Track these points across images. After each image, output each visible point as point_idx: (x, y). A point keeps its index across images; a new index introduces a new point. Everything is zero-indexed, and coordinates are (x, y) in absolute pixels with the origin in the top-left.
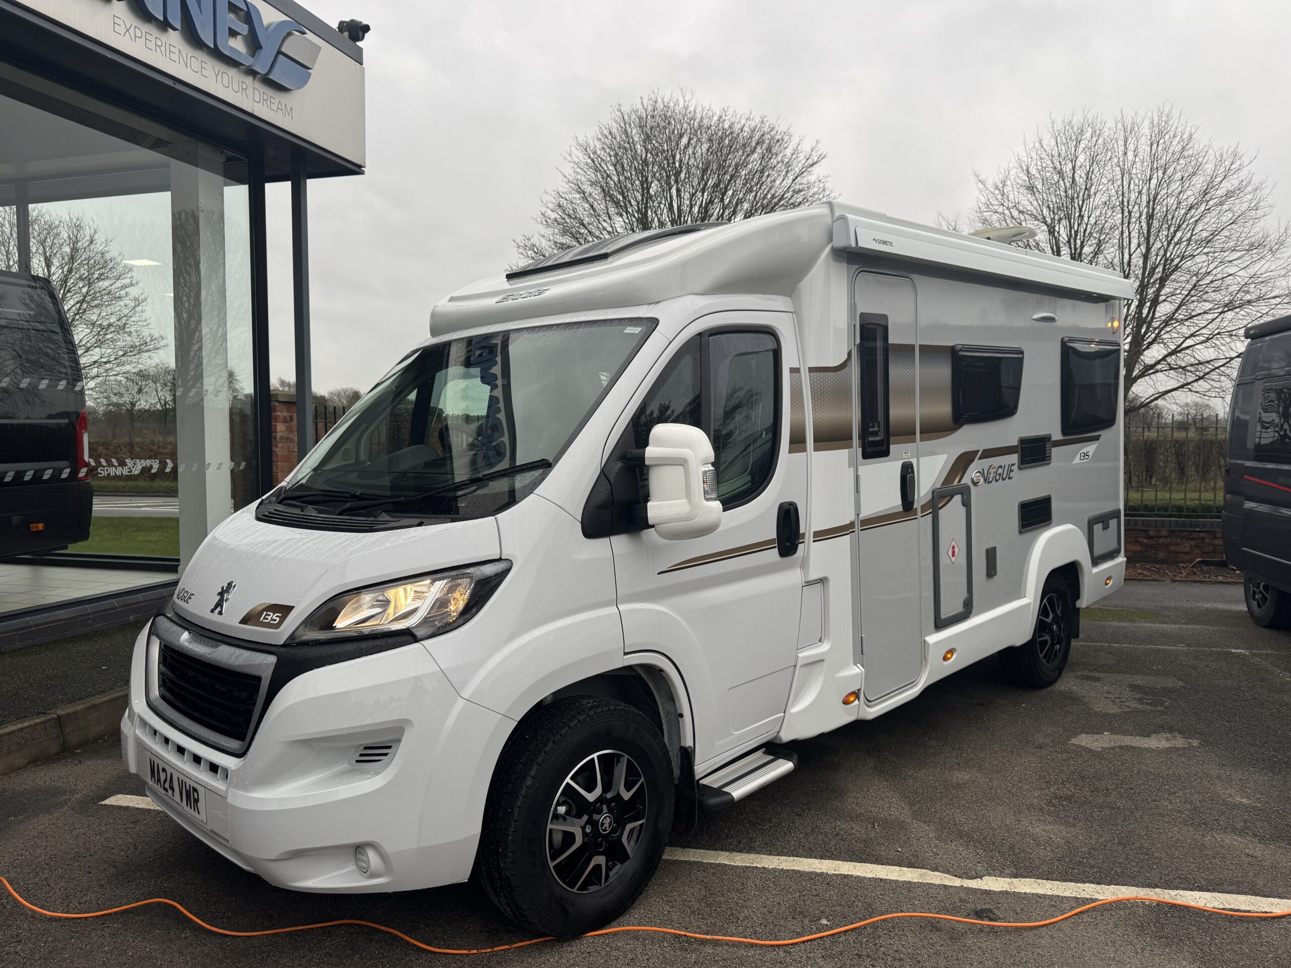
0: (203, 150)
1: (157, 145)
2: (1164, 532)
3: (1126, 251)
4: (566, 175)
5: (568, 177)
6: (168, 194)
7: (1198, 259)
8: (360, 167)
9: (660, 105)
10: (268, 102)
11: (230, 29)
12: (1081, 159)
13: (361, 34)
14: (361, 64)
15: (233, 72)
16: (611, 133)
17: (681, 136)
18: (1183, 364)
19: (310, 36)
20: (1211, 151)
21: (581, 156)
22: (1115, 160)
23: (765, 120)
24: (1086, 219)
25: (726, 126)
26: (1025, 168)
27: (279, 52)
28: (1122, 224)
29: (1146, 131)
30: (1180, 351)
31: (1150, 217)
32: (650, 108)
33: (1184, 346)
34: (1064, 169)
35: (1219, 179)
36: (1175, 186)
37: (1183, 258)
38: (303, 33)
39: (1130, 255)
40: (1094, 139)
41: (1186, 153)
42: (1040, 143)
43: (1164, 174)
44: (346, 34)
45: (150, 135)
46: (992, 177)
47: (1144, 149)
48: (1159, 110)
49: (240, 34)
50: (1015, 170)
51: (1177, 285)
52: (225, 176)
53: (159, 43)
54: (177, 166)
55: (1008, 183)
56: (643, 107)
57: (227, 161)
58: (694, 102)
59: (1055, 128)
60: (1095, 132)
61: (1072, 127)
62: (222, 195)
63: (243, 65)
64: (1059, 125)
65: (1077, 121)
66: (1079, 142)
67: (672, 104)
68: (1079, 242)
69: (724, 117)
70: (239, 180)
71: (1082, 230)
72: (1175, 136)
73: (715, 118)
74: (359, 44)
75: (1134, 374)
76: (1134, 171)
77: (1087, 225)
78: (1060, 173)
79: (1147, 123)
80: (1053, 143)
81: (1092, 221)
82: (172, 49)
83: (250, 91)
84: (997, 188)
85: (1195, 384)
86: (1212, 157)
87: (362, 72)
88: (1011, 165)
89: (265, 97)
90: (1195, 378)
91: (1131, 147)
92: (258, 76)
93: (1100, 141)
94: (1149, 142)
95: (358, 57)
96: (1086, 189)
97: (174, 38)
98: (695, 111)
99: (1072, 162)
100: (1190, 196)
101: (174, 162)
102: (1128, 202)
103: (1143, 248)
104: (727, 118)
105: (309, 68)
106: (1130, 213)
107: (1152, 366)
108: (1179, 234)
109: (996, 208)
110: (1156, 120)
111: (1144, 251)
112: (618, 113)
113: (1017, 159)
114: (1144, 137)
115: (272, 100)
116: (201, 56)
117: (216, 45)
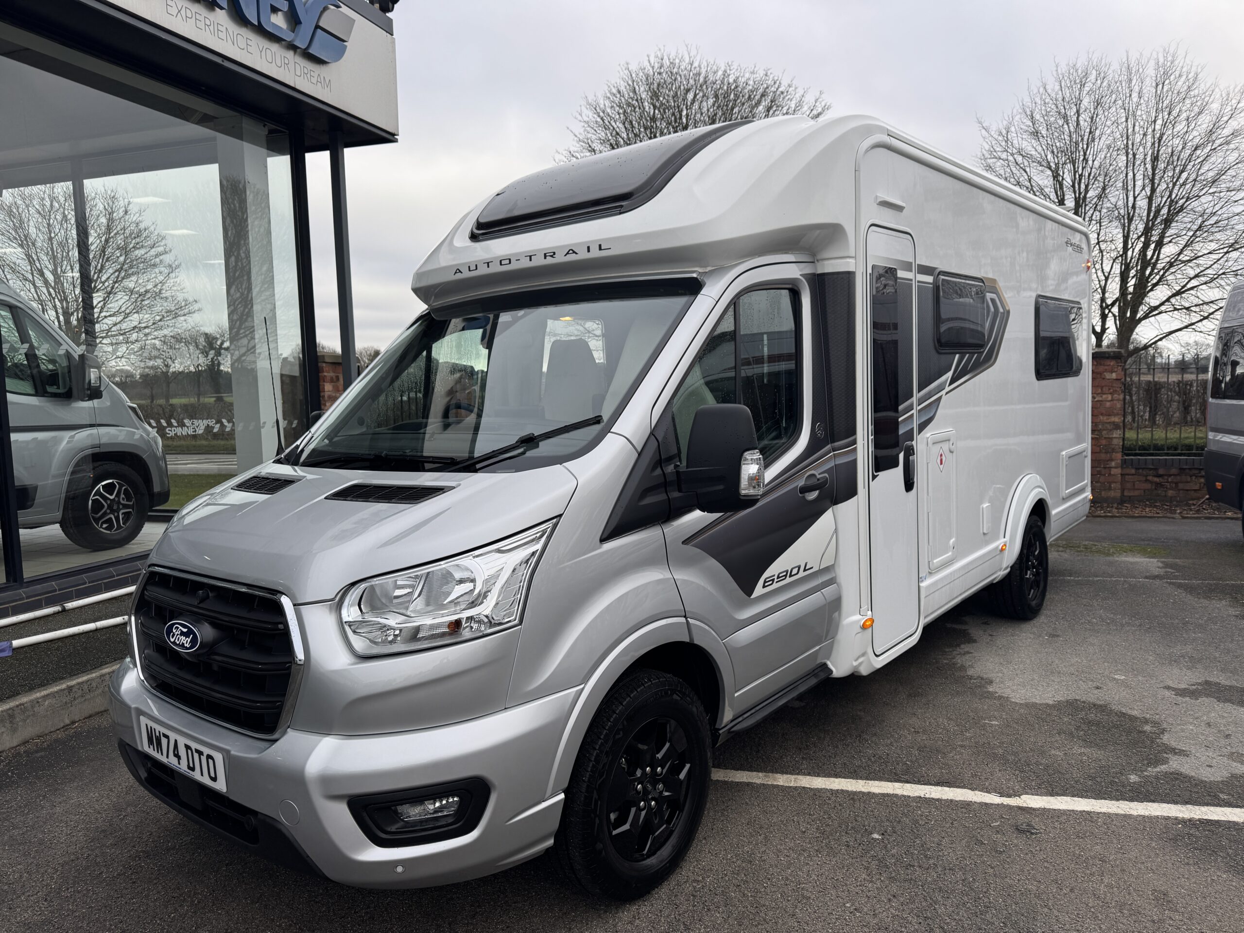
0: (248, 124)
1: (204, 120)
2: (1174, 471)
3: (1131, 194)
4: (577, 134)
5: (578, 136)
6: (216, 167)
7: (1203, 199)
8: (393, 135)
9: (666, 62)
10: (309, 76)
11: (272, 6)
12: (1086, 102)
13: (390, 5)
14: (392, 35)
15: (275, 47)
16: (619, 92)
17: (688, 91)
18: (1187, 305)
19: (344, 9)
20: (1217, 90)
21: (591, 114)
22: (1120, 102)
23: (769, 74)
24: (1090, 162)
25: (731, 81)
26: (1029, 113)
27: (317, 27)
28: (1127, 167)
29: (1151, 71)
30: (1184, 292)
31: (1155, 159)
32: (656, 66)
33: (1189, 286)
34: (1068, 113)
35: (1225, 119)
36: (1181, 127)
37: (1188, 199)
38: (338, 7)
39: (1135, 198)
40: (1099, 82)
41: (1192, 93)
42: (1045, 88)
43: (1169, 114)
44: (377, 6)
45: (197, 111)
46: (996, 125)
47: (1149, 90)
48: (1164, 50)
49: (281, 10)
50: (1019, 116)
51: (1182, 225)
52: (268, 149)
53: (208, 22)
54: (224, 141)
55: (1013, 129)
56: (650, 64)
57: (269, 134)
58: (698, 58)
59: (1060, 72)
60: (1099, 74)
61: (1077, 71)
62: (266, 167)
63: (285, 40)
64: (1063, 68)
65: (1081, 64)
66: (1083, 85)
67: (677, 61)
68: (1083, 186)
69: (728, 72)
70: (280, 152)
71: (1087, 174)
72: (1180, 76)
73: (720, 73)
74: (389, 15)
75: (1138, 316)
76: (1139, 113)
77: (1091, 169)
78: (1065, 117)
79: (1152, 63)
80: (1057, 87)
81: (1097, 164)
82: (220, 28)
83: (291, 66)
84: (1000, 134)
85: (1199, 324)
86: (1218, 96)
87: (393, 42)
88: (1015, 111)
89: (306, 71)
90: (1200, 318)
91: (1136, 89)
92: (298, 50)
93: (1105, 84)
94: (1154, 84)
95: (388, 28)
96: (1090, 132)
97: (221, 16)
98: (700, 66)
99: (1076, 105)
100: (1196, 136)
101: (219, 136)
102: (1133, 144)
103: (1148, 190)
104: (731, 72)
105: (344, 41)
106: (1134, 155)
107: (1156, 308)
108: (1184, 175)
109: (999, 154)
110: (1161, 60)
111: (1149, 194)
112: (627, 72)
113: (1021, 104)
114: (1148, 79)
115: (312, 73)
116: (246, 34)
117: (259, 22)
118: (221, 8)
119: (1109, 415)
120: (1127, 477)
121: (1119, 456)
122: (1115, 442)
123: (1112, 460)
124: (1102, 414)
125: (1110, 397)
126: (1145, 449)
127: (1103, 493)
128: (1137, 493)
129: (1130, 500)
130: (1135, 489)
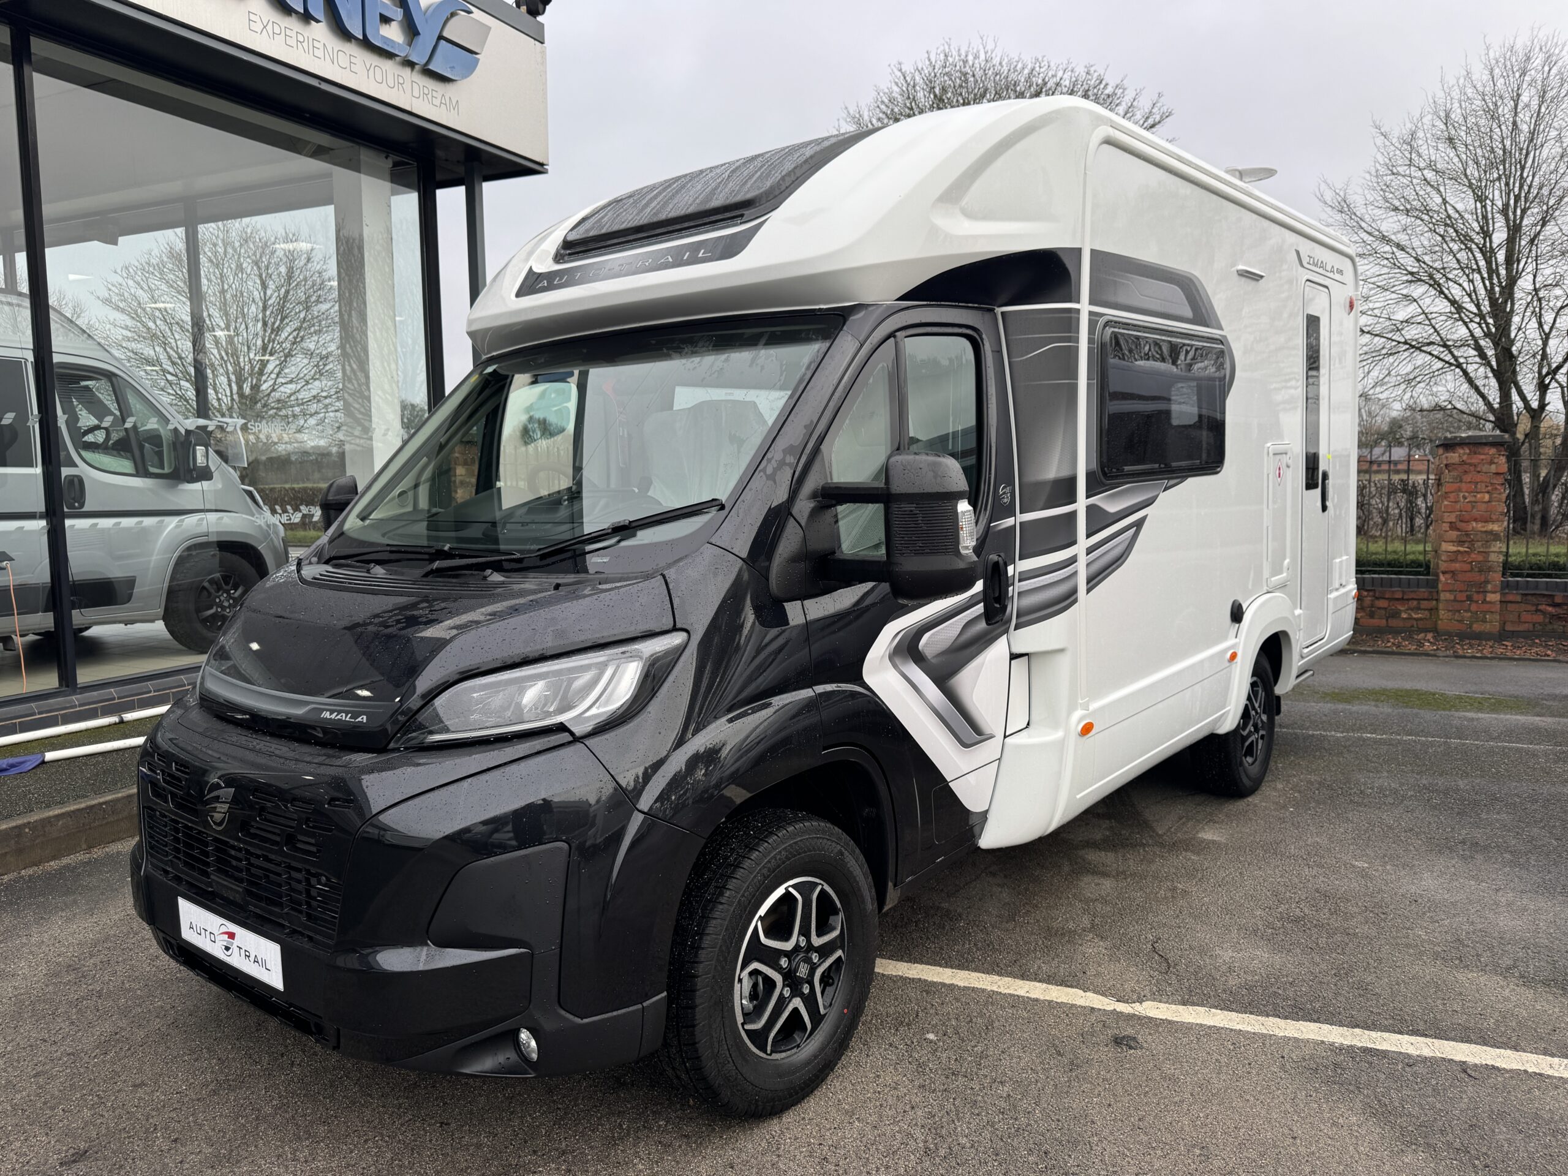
0: (366, 155)
1: (318, 152)
6: (333, 206)
8: (542, 165)
9: (954, 59)
10: (430, 96)
11: (382, 16)
13: (541, 7)
14: (543, 44)
15: (388, 65)
16: (891, 100)
19: (477, 14)
23: (1092, 69)
26: (1442, 114)
27: (441, 37)
32: (939, 64)
34: (1501, 111)
38: (469, 12)
40: (1546, 68)
42: (1467, 78)
44: (524, 8)
45: (310, 142)
49: (394, 20)
50: (1430, 117)
52: (392, 181)
53: (301, 38)
54: (341, 175)
55: (1420, 134)
56: (931, 63)
57: (394, 166)
58: (997, 54)
59: (1491, 55)
60: (1548, 58)
61: (1515, 54)
62: (389, 206)
63: (398, 56)
64: (1497, 51)
65: (1521, 43)
66: (1524, 73)
67: (970, 58)
70: (407, 187)
71: (1524, 196)
73: (1026, 71)
74: (540, 18)
78: (1494, 116)
80: (1486, 77)
82: (316, 44)
83: (408, 86)
84: (1404, 141)
87: (543, 53)
88: (1423, 110)
89: (426, 92)
92: (417, 67)
93: (1554, 71)
95: (538, 35)
97: (320, 31)
98: (1000, 64)
99: (1513, 100)
101: (338, 170)
104: (1042, 70)
105: (476, 53)
112: (899, 74)
113: (1431, 101)
115: (435, 94)
116: (351, 49)
117: (364, 35)
118: (317, 21)
119: (1486, 521)
120: (1509, 605)
121: (1497, 577)
122: (1493, 557)
123: (1487, 582)
124: (1475, 520)
125: (1487, 497)
126: (1538, 569)
127: (1475, 626)
128: (1521, 628)
129: (1513, 635)
130: (1520, 622)
